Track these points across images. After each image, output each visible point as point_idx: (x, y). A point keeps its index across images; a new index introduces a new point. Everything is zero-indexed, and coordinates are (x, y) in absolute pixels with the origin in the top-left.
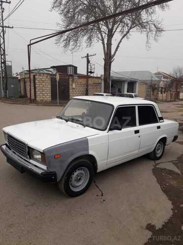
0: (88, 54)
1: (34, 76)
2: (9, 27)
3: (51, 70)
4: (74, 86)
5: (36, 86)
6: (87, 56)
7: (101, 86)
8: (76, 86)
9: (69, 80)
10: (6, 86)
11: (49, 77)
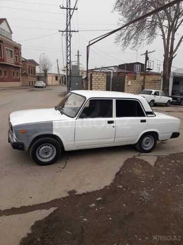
0: (147, 51)
1: (91, 74)
2: (75, 31)
3: (113, 68)
4: (130, 83)
5: (93, 83)
6: (147, 53)
7: (161, 83)
8: (131, 83)
9: (125, 78)
10: (70, 84)
11: (105, 75)
